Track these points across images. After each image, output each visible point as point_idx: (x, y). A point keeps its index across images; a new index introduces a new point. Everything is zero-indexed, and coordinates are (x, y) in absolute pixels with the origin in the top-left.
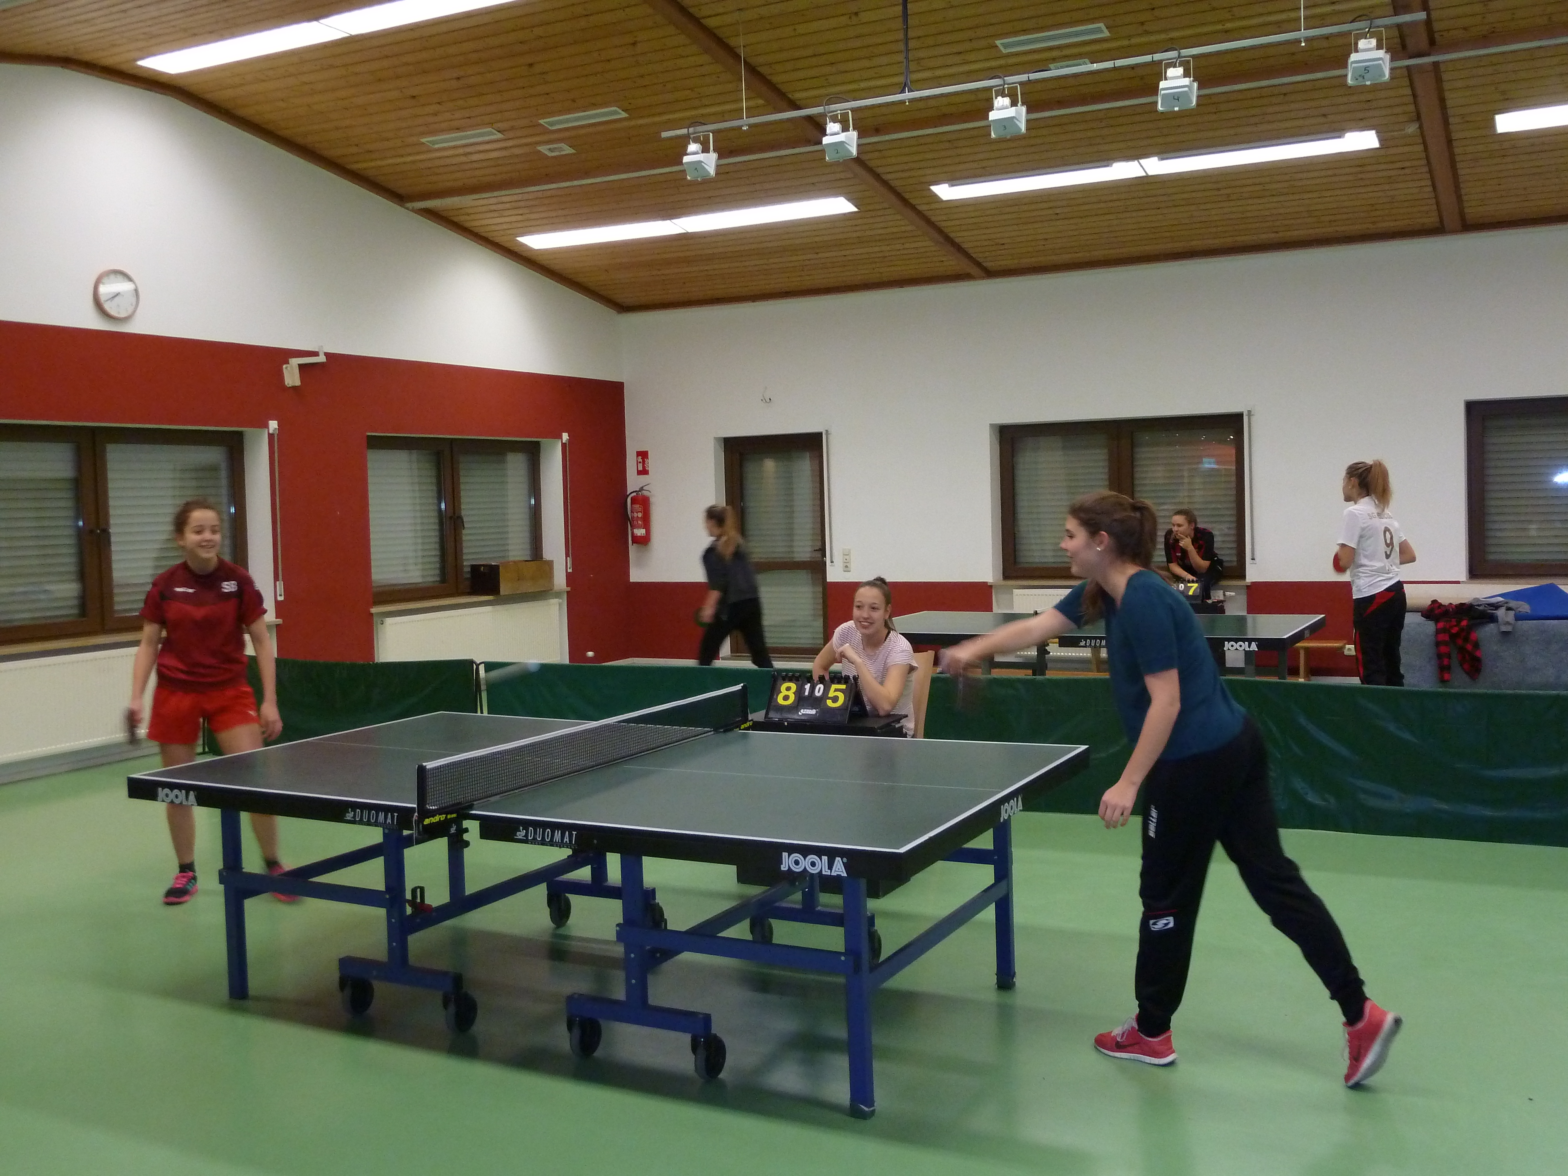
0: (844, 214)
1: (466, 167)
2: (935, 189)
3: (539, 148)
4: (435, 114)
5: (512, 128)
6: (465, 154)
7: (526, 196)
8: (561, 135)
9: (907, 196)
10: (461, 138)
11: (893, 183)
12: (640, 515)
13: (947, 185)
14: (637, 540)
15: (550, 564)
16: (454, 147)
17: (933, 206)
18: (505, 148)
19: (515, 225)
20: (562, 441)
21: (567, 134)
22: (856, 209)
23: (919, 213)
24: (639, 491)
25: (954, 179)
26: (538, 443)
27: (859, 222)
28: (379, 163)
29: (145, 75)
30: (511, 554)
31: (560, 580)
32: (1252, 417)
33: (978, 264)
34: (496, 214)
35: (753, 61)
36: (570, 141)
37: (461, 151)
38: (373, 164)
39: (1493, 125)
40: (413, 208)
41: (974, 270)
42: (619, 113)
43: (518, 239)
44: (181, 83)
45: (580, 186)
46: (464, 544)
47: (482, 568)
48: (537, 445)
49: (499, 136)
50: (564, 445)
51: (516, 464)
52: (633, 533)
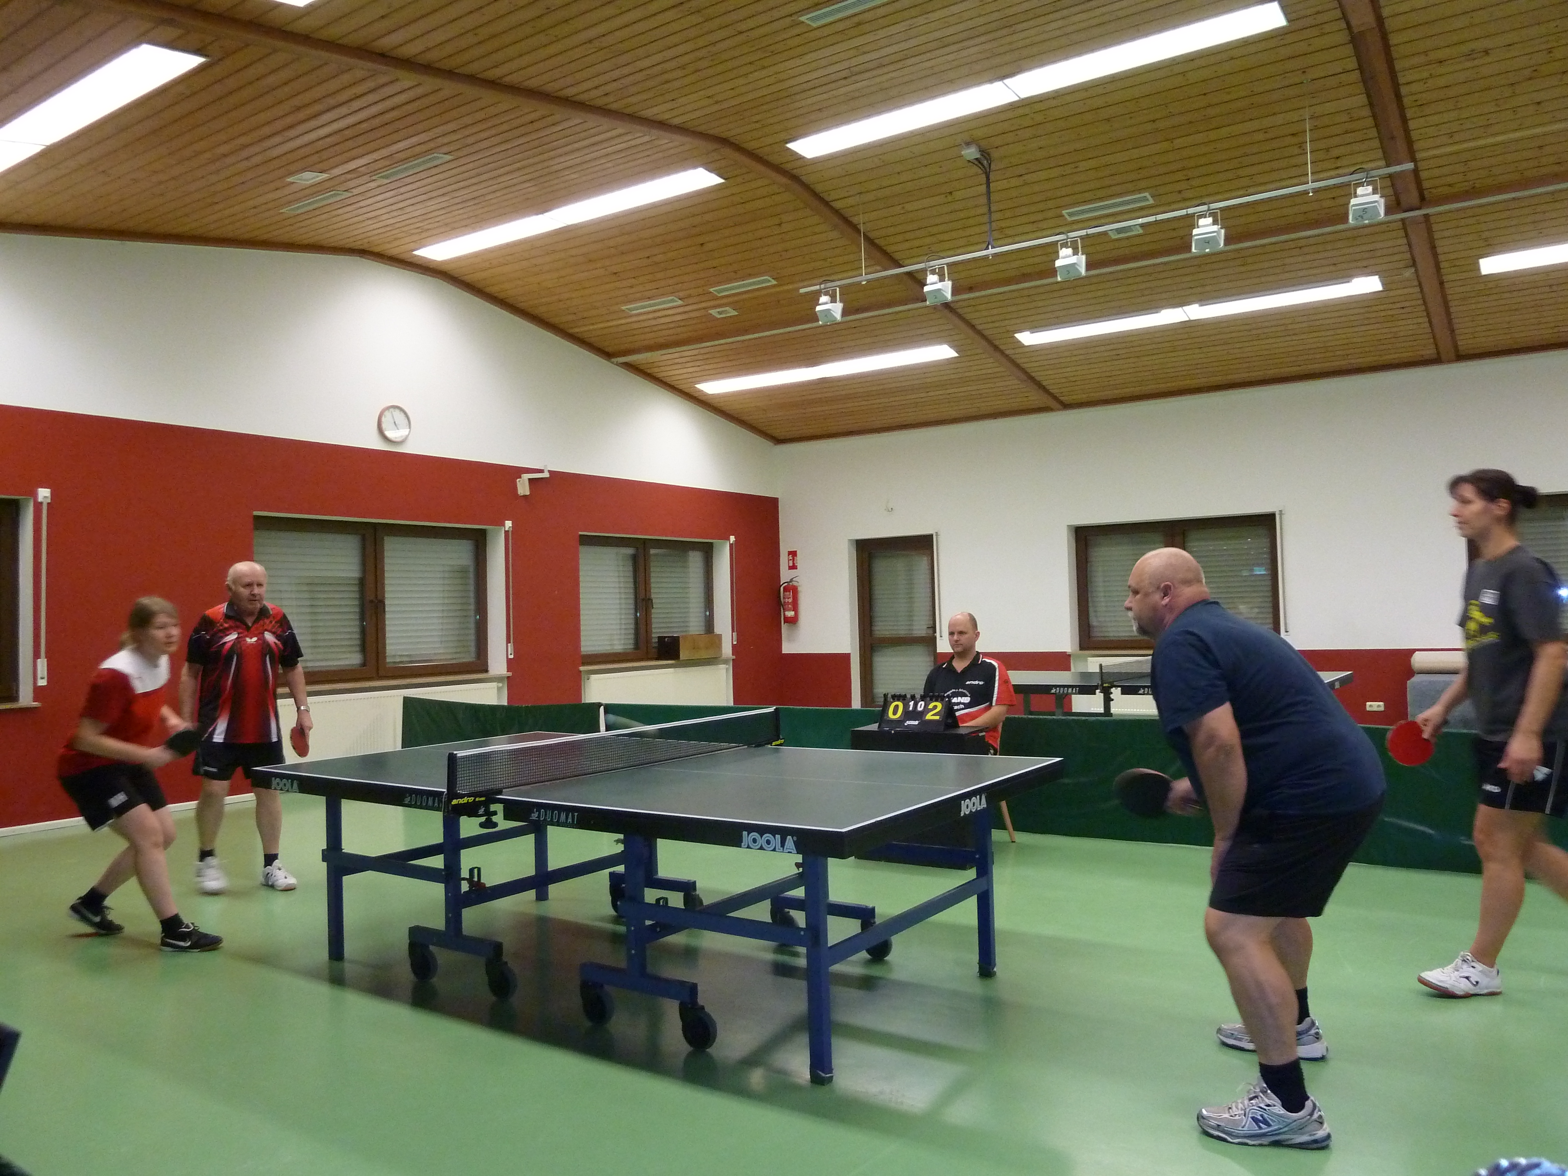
0: (948, 359)
1: (655, 329)
2: (1018, 336)
3: (711, 311)
4: (631, 287)
5: (690, 296)
6: (655, 318)
7: (702, 351)
8: (725, 301)
9: (997, 343)
10: (650, 306)
11: (986, 333)
12: (790, 600)
13: (1028, 332)
14: (788, 620)
15: (719, 637)
16: (649, 313)
17: (1017, 351)
18: (685, 313)
19: (695, 375)
20: (730, 544)
21: (730, 300)
22: (956, 355)
23: (1007, 356)
24: (790, 582)
25: (1035, 327)
26: (712, 543)
27: (959, 365)
28: (591, 327)
29: (419, 262)
30: (691, 629)
31: (727, 650)
32: (1284, 517)
33: (1055, 398)
34: (679, 366)
35: (872, 235)
36: (734, 305)
37: (651, 316)
38: (586, 328)
39: (1478, 269)
40: (617, 362)
41: (1052, 403)
42: (769, 281)
43: (697, 386)
44: (444, 268)
45: (743, 341)
46: (653, 620)
47: (666, 640)
48: (711, 545)
49: (680, 302)
50: (731, 545)
51: (695, 559)
52: (784, 614)
